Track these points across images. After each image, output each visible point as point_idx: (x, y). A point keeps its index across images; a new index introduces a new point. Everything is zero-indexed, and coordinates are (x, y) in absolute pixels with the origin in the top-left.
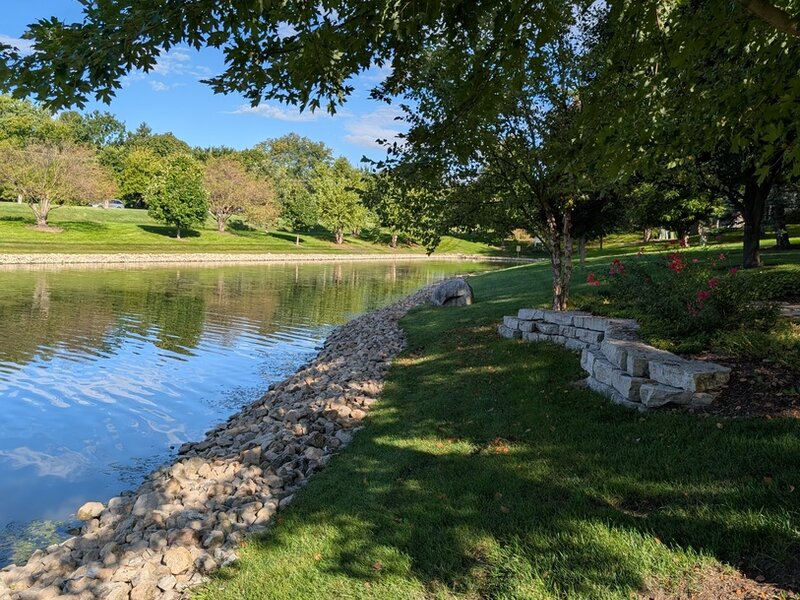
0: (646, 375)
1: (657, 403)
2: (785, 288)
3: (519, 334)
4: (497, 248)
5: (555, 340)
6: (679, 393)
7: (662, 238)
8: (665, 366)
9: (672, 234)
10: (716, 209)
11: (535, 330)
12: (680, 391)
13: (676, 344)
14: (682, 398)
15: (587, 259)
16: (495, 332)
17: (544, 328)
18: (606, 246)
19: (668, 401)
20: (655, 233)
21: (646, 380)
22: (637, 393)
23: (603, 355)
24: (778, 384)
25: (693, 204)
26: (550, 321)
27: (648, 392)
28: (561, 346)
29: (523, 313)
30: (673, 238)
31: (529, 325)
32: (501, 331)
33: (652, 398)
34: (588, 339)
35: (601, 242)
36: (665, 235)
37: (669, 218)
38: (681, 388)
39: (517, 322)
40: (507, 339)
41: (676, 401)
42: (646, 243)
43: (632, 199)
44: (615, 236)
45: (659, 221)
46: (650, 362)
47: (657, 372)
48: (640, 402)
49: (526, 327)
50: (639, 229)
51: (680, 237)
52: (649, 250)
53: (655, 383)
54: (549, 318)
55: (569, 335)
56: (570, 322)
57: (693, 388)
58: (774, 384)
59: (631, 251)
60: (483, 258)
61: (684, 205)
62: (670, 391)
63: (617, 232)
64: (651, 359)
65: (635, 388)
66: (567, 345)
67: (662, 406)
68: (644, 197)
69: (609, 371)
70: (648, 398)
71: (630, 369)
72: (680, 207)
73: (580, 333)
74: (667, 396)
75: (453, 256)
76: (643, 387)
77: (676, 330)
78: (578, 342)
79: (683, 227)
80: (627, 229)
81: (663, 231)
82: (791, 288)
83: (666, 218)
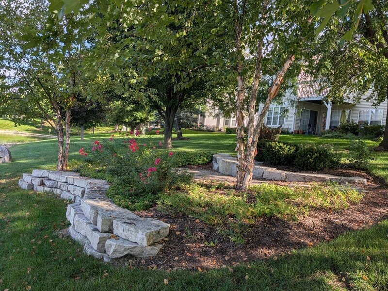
0: (110, 231)
1: (118, 255)
2: (187, 161)
3: (31, 187)
4: (37, 129)
5: (55, 192)
6: (135, 247)
7: (123, 130)
8: (125, 225)
9: (128, 128)
10: (150, 118)
11: (42, 184)
12: (136, 245)
13: (133, 203)
14: (136, 251)
15: (84, 138)
16: (16, 184)
17: (47, 183)
18: (95, 132)
19: (126, 253)
20: (120, 128)
21: (110, 235)
22: (104, 246)
23: (81, 210)
24: (201, 237)
25: (139, 115)
26: (52, 179)
27: (112, 246)
28: (57, 196)
29: (35, 173)
30: (128, 131)
31: (38, 181)
32: (20, 183)
33: (114, 252)
34: (76, 193)
35: (93, 130)
36: (125, 129)
37: (127, 120)
38: (136, 243)
39: (31, 178)
40: (22, 189)
41: (132, 253)
42: (116, 132)
43: (110, 109)
44: (101, 128)
45: (122, 122)
46: (114, 222)
47: (119, 229)
48: (105, 252)
49: (36, 182)
50: (113, 125)
51: (132, 130)
52: (117, 136)
53: (117, 237)
54: (52, 176)
55: (64, 189)
56: (65, 181)
57: (145, 243)
58: (199, 237)
59: (108, 136)
60: (28, 134)
61: (135, 115)
62: (128, 245)
63: (101, 126)
64: (115, 218)
65: (102, 242)
66: (61, 196)
67: (122, 257)
68: (115, 109)
69: (84, 225)
70: (112, 251)
71: (99, 226)
72: (132, 116)
73: (71, 188)
74: (125, 250)
75: (11, 131)
76: (108, 242)
77: (133, 192)
78: (69, 195)
79: (134, 125)
80: (106, 125)
81: (124, 127)
82: (190, 161)
83: (126, 121)
